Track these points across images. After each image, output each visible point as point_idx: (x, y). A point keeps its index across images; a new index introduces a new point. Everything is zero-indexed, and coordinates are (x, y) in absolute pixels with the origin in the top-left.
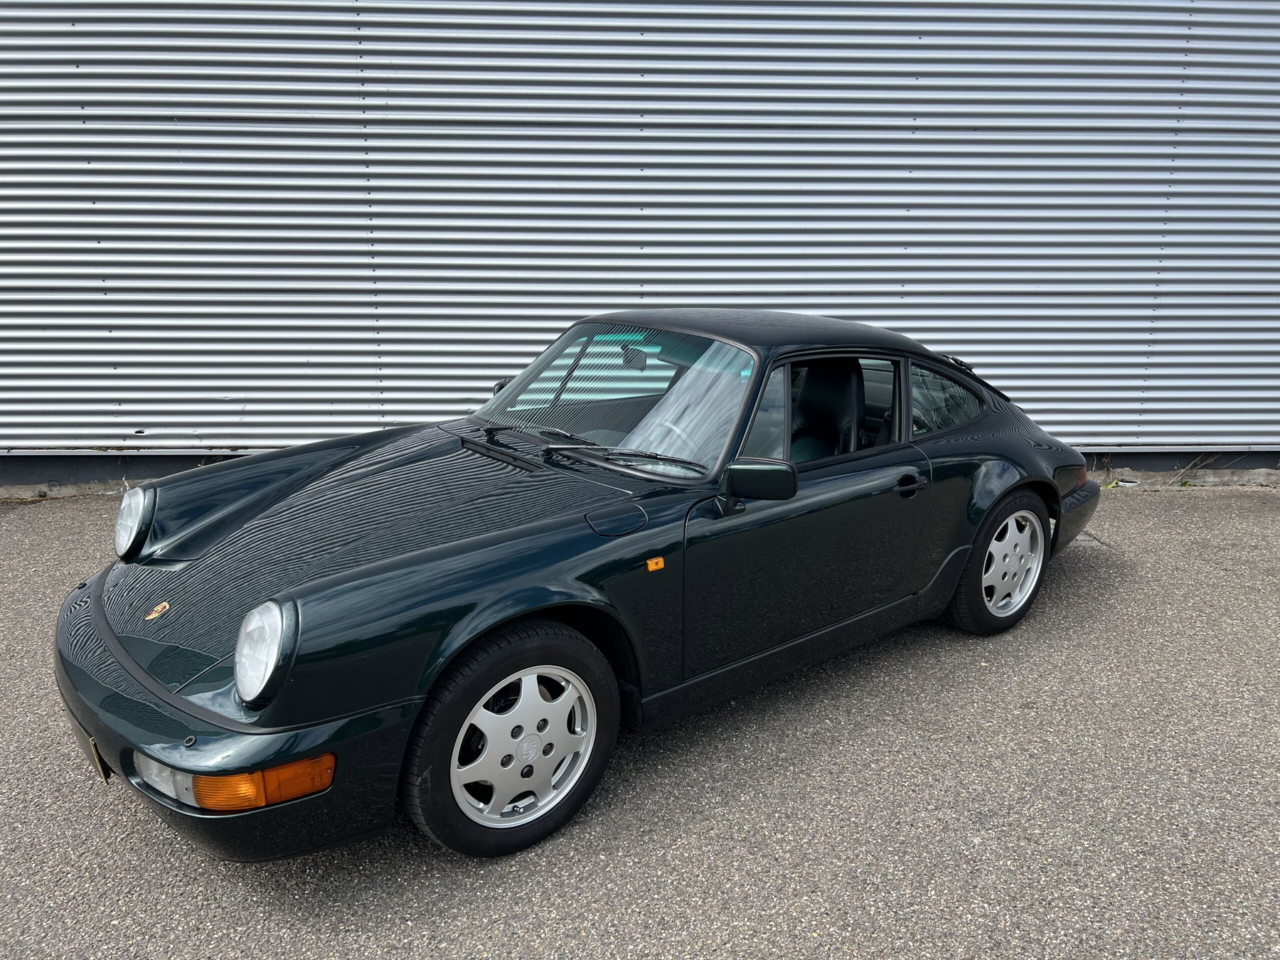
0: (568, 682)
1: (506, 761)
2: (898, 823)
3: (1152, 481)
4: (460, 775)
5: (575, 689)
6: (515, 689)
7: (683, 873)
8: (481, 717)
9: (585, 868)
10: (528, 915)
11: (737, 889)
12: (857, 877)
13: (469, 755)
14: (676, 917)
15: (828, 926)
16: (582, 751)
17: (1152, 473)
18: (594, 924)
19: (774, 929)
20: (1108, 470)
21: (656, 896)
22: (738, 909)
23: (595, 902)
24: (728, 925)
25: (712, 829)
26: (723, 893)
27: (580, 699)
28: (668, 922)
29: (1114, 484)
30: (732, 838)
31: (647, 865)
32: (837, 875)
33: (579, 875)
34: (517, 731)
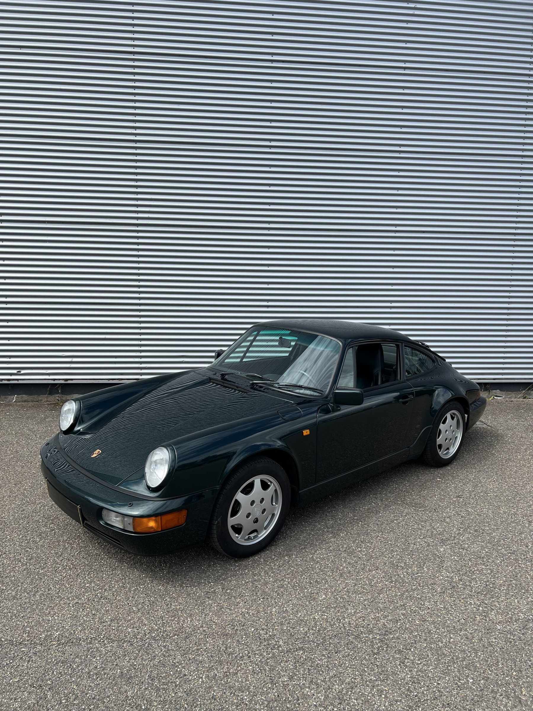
0: (271, 482)
1: (248, 515)
2: (409, 544)
3: (510, 396)
4: (232, 521)
5: (274, 485)
6: (251, 486)
7: (322, 564)
8: (240, 496)
9: (280, 562)
10: (260, 580)
11: (345, 569)
12: (394, 564)
13: (235, 513)
14: (322, 580)
15: (385, 582)
16: (276, 513)
17: (510, 393)
18: (289, 583)
19: (363, 583)
20: (489, 391)
21: (312, 572)
22: (347, 576)
23: (287, 575)
24: (344, 582)
25: (331, 547)
26: (340, 570)
27: (276, 490)
28: (319, 581)
29: (492, 398)
30: (340, 550)
31: (306, 561)
32: (386, 563)
33: (278, 565)
34: (253, 503)
